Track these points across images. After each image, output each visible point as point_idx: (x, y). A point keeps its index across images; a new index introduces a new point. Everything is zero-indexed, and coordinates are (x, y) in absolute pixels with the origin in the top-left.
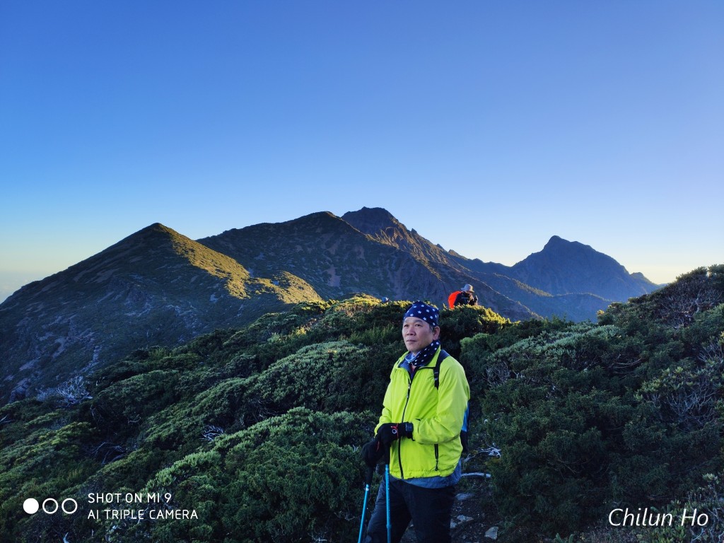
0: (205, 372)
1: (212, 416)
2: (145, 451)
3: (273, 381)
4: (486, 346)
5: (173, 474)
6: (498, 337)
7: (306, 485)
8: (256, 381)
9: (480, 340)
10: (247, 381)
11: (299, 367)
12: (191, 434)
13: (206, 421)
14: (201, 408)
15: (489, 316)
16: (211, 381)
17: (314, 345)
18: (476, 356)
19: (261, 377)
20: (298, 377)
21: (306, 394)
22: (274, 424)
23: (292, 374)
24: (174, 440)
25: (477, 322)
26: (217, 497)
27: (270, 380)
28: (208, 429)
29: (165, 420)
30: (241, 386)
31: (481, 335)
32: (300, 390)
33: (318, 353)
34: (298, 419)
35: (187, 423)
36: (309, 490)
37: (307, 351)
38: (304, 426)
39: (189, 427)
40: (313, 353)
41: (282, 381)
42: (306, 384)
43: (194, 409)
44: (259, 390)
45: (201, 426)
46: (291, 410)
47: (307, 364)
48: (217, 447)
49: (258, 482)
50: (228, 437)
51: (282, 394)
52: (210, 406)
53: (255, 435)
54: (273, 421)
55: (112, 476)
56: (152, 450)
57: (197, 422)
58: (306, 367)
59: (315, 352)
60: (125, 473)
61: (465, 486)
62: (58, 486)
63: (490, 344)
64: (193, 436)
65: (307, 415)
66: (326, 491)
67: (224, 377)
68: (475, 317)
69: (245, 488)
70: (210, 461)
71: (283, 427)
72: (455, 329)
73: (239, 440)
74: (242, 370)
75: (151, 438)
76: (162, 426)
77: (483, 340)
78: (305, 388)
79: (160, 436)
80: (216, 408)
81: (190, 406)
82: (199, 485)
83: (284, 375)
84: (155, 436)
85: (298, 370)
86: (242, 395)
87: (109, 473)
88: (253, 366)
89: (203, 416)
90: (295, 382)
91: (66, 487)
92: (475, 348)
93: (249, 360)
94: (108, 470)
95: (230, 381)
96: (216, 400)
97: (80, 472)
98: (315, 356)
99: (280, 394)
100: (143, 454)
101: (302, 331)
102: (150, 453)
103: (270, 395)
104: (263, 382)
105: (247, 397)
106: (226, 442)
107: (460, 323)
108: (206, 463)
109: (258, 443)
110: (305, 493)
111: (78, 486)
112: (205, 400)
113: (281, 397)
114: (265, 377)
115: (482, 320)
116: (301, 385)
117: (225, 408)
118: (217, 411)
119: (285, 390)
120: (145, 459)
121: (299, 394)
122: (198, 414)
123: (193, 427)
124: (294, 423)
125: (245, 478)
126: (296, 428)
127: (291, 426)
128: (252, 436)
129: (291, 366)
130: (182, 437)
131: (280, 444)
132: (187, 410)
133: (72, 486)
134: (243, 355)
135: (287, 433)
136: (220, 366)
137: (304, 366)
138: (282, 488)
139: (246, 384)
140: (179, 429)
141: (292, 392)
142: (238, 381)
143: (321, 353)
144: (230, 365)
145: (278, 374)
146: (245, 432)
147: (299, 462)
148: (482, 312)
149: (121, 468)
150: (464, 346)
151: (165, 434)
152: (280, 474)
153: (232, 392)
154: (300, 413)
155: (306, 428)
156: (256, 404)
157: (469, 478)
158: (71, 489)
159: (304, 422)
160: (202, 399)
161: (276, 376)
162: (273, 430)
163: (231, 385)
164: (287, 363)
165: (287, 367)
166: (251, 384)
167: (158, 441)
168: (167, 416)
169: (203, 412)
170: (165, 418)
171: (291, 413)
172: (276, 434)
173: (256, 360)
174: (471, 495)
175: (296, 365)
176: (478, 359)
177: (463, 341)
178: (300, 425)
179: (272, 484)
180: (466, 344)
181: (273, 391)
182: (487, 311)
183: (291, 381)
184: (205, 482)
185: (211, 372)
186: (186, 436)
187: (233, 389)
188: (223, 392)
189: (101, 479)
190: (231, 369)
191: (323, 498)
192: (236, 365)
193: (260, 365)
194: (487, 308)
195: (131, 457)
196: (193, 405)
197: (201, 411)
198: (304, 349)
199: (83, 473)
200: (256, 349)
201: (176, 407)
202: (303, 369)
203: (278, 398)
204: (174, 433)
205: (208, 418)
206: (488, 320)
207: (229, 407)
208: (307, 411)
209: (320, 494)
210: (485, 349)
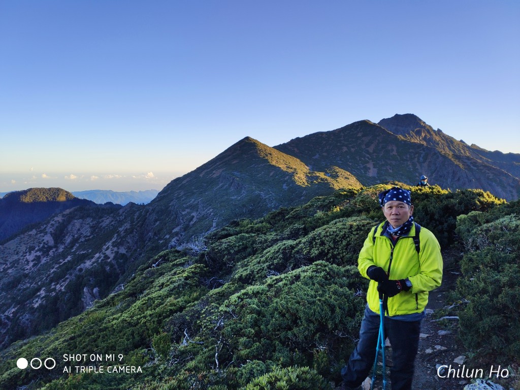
0: (271, 236)
1: (273, 264)
2: (233, 284)
3: (311, 243)
4: (477, 222)
5: (239, 298)
6: (487, 214)
7: (312, 311)
8: (300, 242)
9: (472, 216)
10: (295, 242)
11: (328, 234)
12: (260, 275)
13: (269, 267)
14: (266, 259)
15: (487, 198)
16: (275, 241)
17: (341, 219)
18: (468, 229)
19: (304, 240)
20: (327, 241)
21: (332, 252)
22: (304, 271)
23: (323, 238)
24: (250, 278)
25: (475, 203)
26: (259, 313)
27: (309, 242)
28: (270, 272)
29: (246, 266)
30: (291, 246)
31: (474, 213)
32: (328, 250)
33: (343, 225)
34: (320, 269)
35: (257, 268)
36: (315, 314)
37: (336, 223)
38: (323, 274)
39: (259, 270)
40: (339, 225)
41: (316, 243)
42: (332, 246)
43: (262, 259)
44: (302, 249)
45: (266, 270)
46: (315, 263)
47: (334, 232)
48: (267, 283)
49: (283, 306)
50: (275, 277)
51: (317, 252)
52: (271, 258)
53: (291, 277)
54: (303, 269)
55: (214, 298)
56: (237, 283)
57: (263, 268)
58: (333, 235)
59: (341, 223)
60: (221, 296)
61: (446, 326)
62: (186, 301)
63: (480, 220)
64: (261, 276)
65: (325, 266)
66: (326, 316)
67: (283, 239)
68: (474, 198)
69: (276, 309)
70: (260, 291)
71: (309, 274)
72: (456, 208)
73: (281, 280)
74: (294, 235)
75: (237, 276)
76: (244, 269)
77: (475, 217)
78: (332, 249)
79: (242, 275)
80: (275, 259)
81: (260, 257)
82: (250, 305)
83: (318, 239)
84: (239, 275)
85: (327, 236)
86: (292, 251)
87: (212, 295)
88: (302, 232)
89: (267, 264)
90: (325, 244)
91: (190, 302)
92: (467, 223)
93: (299, 229)
94: (211, 294)
95: (285, 242)
96: (275, 254)
97: (198, 294)
98: (340, 227)
99: (315, 252)
100: (232, 286)
101: (337, 209)
102: (236, 285)
103: (309, 252)
104: (304, 243)
105: (295, 253)
106: (274, 281)
107: (460, 203)
108: (258, 292)
109: (292, 283)
110: (312, 316)
111: (196, 302)
112: (269, 253)
113: (315, 254)
114: (305, 240)
115: (479, 201)
116: (329, 246)
117: (280, 260)
118: (275, 261)
119: (318, 249)
120: (233, 288)
121: (328, 253)
122: (264, 262)
123: (261, 271)
124: (317, 271)
125: (277, 302)
126: (318, 275)
127: (314, 273)
128: (289, 278)
129: (323, 233)
130: (254, 277)
131: (306, 284)
132: (258, 260)
133: (193, 302)
134: (296, 225)
135: (311, 278)
136: (281, 232)
137: (332, 233)
138: (297, 311)
139: (294, 245)
140: (253, 272)
141: (323, 251)
142: (290, 242)
143: (345, 225)
144: (287, 232)
145: (314, 239)
146: (286, 275)
147: (312, 296)
148: (481, 195)
149: (219, 293)
150: (458, 221)
151: (244, 274)
152: (298, 303)
153: (285, 249)
154: (321, 265)
155: (325, 275)
156: (300, 258)
157: (450, 320)
158: (192, 304)
159: (324, 270)
160: (267, 253)
161: (313, 240)
162: (303, 275)
163: (285, 244)
164: (320, 231)
165: (320, 233)
166: (297, 245)
167: (240, 278)
168: (248, 263)
169: (267, 262)
170: (246, 265)
171: (315, 264)
172: (304, 277)
173: (304, 229)
174: (449, 332)
175: (326, 233)
176: (469, 231)
177: (458, 218)
178: (321, 273)
179: (291, 308)
180: (460, 220)
181: (310, 250)
182: (485, 194)
183: (323, 243)
184: (254, 303)
185: (275, 235)
186: (257, 276)
187: (286, 247)
188: (279, 249)
189: (207, 299)
190: (287, 234)
191: (324, 320)
192: (291, 232)
193: (306, 232)
194: (485, 191)
195: (225, 286)
196: (262, 257)
197: (266, 261)
198: (334, 221)
199: (200, 295)
200: (304, 221)
201: (253, 258)
202: (330, 235)
203: (314, 254)
204: (250, 274)
205: (270, 265)
206: (486, 201)
207: (283, 259)
208: (326, 264)
209: (322, 318)
210: (476, 223)
